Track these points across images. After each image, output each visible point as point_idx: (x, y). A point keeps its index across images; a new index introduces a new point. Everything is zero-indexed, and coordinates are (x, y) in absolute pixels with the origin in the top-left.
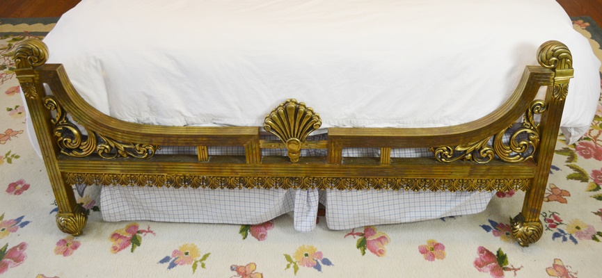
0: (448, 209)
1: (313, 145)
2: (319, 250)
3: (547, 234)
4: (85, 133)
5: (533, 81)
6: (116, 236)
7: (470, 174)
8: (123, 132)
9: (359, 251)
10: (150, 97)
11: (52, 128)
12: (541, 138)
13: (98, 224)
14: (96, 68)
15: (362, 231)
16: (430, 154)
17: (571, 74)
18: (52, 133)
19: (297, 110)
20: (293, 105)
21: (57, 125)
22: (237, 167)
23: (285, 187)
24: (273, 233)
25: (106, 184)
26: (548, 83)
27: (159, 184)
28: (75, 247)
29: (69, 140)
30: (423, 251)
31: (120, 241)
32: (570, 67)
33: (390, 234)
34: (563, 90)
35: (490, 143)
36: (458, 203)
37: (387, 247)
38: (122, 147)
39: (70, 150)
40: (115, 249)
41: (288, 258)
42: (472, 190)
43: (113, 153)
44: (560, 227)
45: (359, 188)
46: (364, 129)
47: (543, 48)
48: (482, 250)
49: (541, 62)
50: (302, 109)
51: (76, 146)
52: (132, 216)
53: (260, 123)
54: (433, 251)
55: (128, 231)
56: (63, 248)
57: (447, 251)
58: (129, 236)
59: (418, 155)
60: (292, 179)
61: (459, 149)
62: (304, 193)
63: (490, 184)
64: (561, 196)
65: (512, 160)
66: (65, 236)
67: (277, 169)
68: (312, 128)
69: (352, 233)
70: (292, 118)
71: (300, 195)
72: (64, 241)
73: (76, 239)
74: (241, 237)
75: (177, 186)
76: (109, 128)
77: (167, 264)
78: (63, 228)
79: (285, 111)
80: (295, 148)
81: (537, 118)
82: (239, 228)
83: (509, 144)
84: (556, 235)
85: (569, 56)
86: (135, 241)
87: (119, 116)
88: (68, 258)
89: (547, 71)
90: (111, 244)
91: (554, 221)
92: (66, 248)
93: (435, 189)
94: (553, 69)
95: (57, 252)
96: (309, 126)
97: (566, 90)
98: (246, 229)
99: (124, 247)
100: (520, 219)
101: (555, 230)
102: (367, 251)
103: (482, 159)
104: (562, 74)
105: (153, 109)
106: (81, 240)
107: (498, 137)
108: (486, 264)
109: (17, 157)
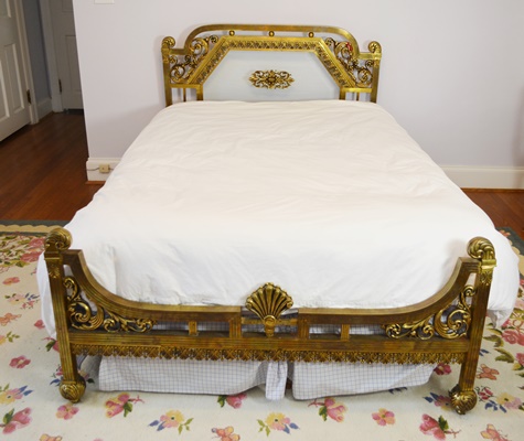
0: (397, 380)
1: (285, 322)
2: (287, 416)
3: (480, 405)
4: (95, 309)
5: (465, 269)
6: (109, 403)
7: (415, 348)
8: (128, 308)
9: (321, 417)
10: (152, 279)
11: (67, 304)
12: (472, 317)
13: (93, 393)
14: (109, 254)
15: (323, 401)
16: (381, 332)
17: (495, 263)
18: (66, 309)
19: (274, 291)
20: (271, 288)
21: (72, 301)
22: (221, 340)
23: (260, 359)
24: (247, 402)
25: (107, 354)
26: (476, 271)
27: (153, 356)
28: (75, 412)
29: (81, 315)
30: (376, 418)
31: (114, 407)
32: (493, 258)
33: (347, 403)
34: (488, 277)
35: (431, 322)
36: (405, 375)
37: (344, 415)
38: (125, 322)
39: (80, 324)
40: (110, 414)
41: (261, 423)
42: (416, 363)
43: (117, 327)
44: (491, 399)
45: (322, 360)
46: (328, 309)
47: (471, 243)
48: (426, 417)
49: (471, 253)
50: (278, 291)
51: (86, 320)
52: (124, 387)
53: (242, 303)
54: (384, 418)
55: (120, 399)
56: (64, 413)
57: (396, 418)
58: (121, 404)
59: (372, 333)
60: (266, 352)
61: (406, 326)
62: (276, 365)
63: (431, 358)
64: (491, 374)
65: (449, 336)
66: (66, 402)
67: (255, 343)
68: (286, 308)
69: (314, 402)
70: (269, 298)
71: (272, 367)
72: (64, 407)
73: (74, 406)
74: (219, 405)
75: (168, 357)
76: (116, 304)
77: (156, 427)
78: (66, 395)
79: (264, 292)
80: (270, 324)
81: (469, 301)
82: (217, 398)
83: (446, 323)
84: (488, 406)
85: (492, 249)
86: (127, 408)
87: (124, 295)
88: (69, 421)
89: (475, 261)
90: (106, 410)
91: (486, 394)
92: (66, 413)
93: (386, 362)
94: (480, 260)
95: (59, 416)
96: (284, 305)
97: (491, 276)
98: (223, 398)
99: (117, 412)
100: (458, 389)
101: (487, 401)
102: (328, 417)
103: (425, 335)
104: (487, 264)
105: (154, 290)
106: (79, 406)
107: (438, 316)
108: (429, 428)
109: (17, 337)
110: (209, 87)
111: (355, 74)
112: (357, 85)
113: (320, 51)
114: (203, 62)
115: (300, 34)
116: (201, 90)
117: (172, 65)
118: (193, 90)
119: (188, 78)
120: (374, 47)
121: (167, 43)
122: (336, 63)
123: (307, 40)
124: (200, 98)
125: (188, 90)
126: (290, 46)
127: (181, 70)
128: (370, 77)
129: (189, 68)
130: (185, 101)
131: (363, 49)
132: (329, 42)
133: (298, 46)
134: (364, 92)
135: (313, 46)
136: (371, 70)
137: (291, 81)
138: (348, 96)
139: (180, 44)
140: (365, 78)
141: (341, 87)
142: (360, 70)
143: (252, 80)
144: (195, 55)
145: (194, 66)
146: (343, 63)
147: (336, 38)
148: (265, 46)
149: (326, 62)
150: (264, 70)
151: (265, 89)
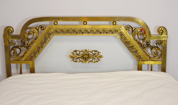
110: (39, 62)
111: (149, 50)
112: (150, 59)
113: (121, 35)
114: (34, 44)
115: (107, 23)
116: (33, 64)
117: (11, 47)
118: (27, 65)
119: (23, 56)
120: (162, 31)
121: (8, 31)
122: (134, 43)
123: (111, 27)
124: (32, 71)
125: (24, 65)
126: (99, 32)
127: (18, 50)
128: (160, 53)
129: (24, 49)
130: (21, 73)
131: (153, 32)
132: (128, 28)
133: (105, 32)
134: (156, 64)
135: (116, 31)
136: (160, 47)
137: (101, 57)
138: (144, 67)
139: (17, 32)
140: (156, 54)
141: (138, 61)
142: (152, 48)
143: (71, 57)
144: (28, 40)
145: (28, 47)
146: (139, 43)
147: (133, 25)
148: (81, 32)
149: (127, 43)
150: (80, 50)
151: (81, 63)
